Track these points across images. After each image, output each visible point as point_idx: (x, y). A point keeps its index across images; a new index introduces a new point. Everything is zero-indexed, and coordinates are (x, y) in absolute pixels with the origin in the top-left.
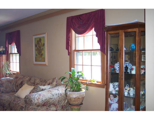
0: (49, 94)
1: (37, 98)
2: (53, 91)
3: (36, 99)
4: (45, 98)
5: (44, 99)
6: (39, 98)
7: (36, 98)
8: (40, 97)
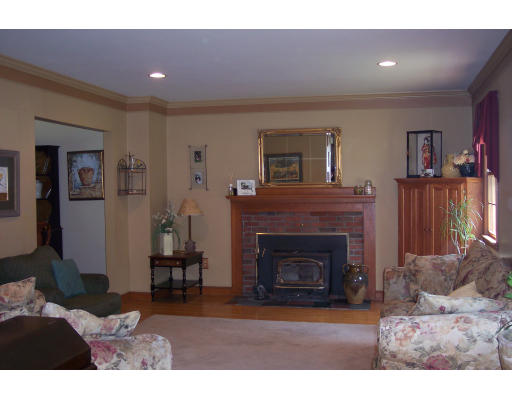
0: (456, 329)
1: (400, 335)
2: (477, 324)
3: (393, 338)
4: (434, 344)
5: (427, 345)
6: (406, 337)
7: (395, 334)
8: (411, 334)
